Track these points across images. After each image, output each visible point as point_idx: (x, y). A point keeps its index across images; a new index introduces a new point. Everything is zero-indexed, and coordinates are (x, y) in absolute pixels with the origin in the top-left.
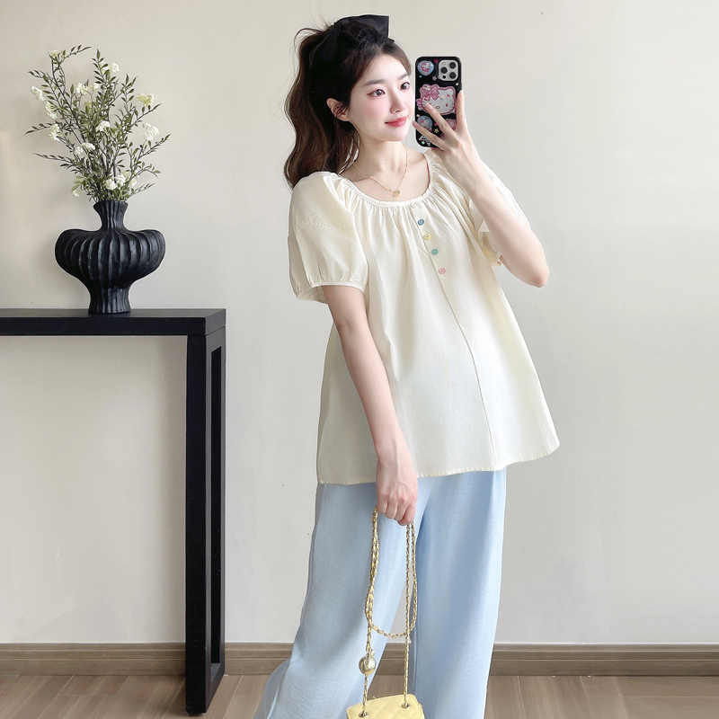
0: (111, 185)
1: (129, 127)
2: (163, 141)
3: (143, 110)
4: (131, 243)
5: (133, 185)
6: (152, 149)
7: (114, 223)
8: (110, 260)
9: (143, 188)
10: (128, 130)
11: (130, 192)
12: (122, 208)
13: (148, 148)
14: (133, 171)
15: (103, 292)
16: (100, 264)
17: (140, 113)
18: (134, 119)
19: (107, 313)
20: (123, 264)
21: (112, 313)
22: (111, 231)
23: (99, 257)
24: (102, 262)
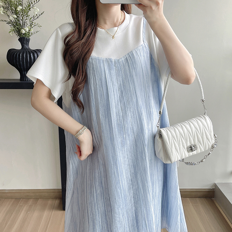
0: (23, 31)
1: (30, 9)
2: (42, 14)
3: (34, 2)
4: (31, 54)
5: (32, 31)
6: (38, 18)
7: (26, 46)
8: (25, 61)
9: (35, 32)
10: (29, 10)
11: (31, 34)
12: (28, 40)
13: (36, 17)
14: (31, 26)
15: (23, 73)
16: (21, 62)
17: (33, 3)
18: (31, 6)
19: (26, 81)
20: (29, 62)
21: (27, 81)
22: (25, 50)
23: (21, 60)
24: (22, 62)
